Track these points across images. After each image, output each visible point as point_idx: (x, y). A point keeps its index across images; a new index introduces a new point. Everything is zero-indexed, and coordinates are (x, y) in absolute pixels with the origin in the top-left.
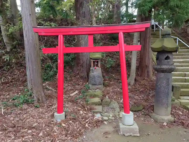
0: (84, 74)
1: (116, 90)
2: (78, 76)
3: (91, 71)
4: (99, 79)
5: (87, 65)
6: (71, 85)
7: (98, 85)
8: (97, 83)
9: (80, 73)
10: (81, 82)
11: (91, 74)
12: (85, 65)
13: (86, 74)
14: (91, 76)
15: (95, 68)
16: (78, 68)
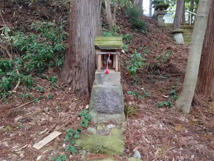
0: (83, 85)
1: (155, 127)
2: (70, 89)
3: (96, 80)
4: (115, 99)
5: (90, 66)
6: (49, 111)
7: (111, 114)
8: (111, 109)
9: (74, 82)
10: (74, 104)
11: (97, 86)
12: (84, 65)
13: (86, 84)
14: (97, 91)
15: (107, 73)
16: (71, 72)
